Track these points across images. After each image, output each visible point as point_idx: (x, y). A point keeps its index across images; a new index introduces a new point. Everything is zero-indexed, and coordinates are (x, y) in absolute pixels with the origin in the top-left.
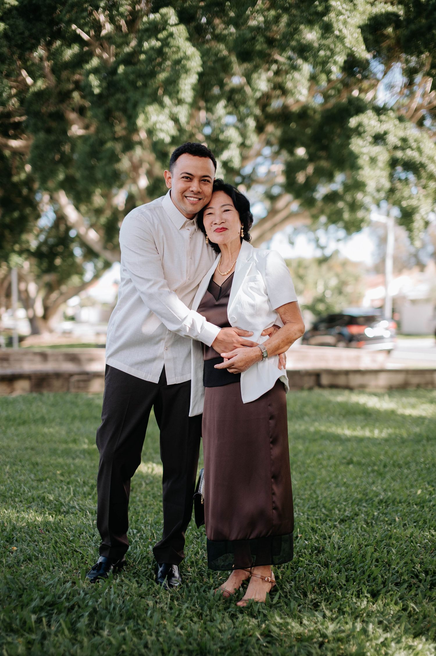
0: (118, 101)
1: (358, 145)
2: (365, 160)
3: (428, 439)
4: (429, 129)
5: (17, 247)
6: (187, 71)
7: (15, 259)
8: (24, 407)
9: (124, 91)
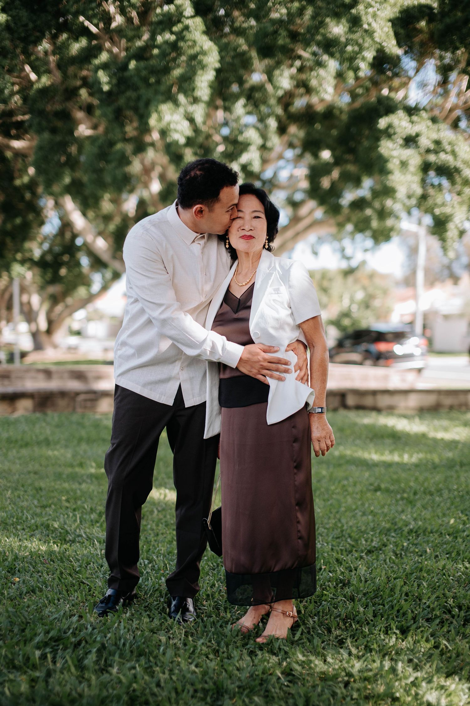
0: (129, 99)
1: (388, 148)
2: (395, 164)
3: (462, 465)
4: (464, 131)
5: (19, 256)
6: (203, 67)
7: (17, 269)
8: (26, 429)
9: (136, 88)
